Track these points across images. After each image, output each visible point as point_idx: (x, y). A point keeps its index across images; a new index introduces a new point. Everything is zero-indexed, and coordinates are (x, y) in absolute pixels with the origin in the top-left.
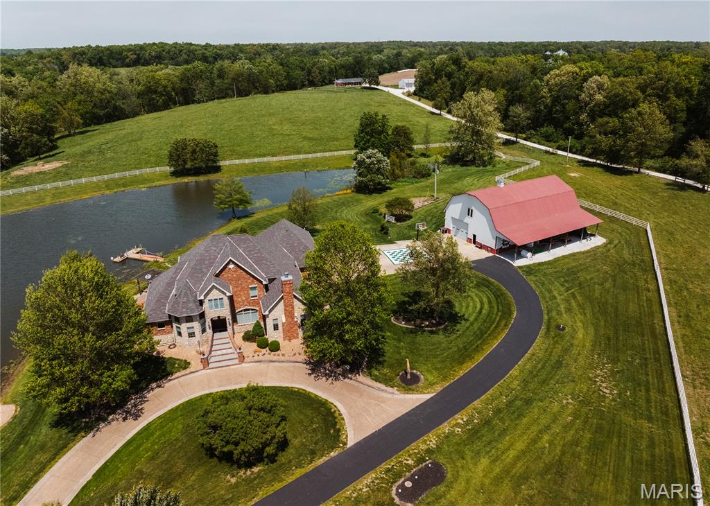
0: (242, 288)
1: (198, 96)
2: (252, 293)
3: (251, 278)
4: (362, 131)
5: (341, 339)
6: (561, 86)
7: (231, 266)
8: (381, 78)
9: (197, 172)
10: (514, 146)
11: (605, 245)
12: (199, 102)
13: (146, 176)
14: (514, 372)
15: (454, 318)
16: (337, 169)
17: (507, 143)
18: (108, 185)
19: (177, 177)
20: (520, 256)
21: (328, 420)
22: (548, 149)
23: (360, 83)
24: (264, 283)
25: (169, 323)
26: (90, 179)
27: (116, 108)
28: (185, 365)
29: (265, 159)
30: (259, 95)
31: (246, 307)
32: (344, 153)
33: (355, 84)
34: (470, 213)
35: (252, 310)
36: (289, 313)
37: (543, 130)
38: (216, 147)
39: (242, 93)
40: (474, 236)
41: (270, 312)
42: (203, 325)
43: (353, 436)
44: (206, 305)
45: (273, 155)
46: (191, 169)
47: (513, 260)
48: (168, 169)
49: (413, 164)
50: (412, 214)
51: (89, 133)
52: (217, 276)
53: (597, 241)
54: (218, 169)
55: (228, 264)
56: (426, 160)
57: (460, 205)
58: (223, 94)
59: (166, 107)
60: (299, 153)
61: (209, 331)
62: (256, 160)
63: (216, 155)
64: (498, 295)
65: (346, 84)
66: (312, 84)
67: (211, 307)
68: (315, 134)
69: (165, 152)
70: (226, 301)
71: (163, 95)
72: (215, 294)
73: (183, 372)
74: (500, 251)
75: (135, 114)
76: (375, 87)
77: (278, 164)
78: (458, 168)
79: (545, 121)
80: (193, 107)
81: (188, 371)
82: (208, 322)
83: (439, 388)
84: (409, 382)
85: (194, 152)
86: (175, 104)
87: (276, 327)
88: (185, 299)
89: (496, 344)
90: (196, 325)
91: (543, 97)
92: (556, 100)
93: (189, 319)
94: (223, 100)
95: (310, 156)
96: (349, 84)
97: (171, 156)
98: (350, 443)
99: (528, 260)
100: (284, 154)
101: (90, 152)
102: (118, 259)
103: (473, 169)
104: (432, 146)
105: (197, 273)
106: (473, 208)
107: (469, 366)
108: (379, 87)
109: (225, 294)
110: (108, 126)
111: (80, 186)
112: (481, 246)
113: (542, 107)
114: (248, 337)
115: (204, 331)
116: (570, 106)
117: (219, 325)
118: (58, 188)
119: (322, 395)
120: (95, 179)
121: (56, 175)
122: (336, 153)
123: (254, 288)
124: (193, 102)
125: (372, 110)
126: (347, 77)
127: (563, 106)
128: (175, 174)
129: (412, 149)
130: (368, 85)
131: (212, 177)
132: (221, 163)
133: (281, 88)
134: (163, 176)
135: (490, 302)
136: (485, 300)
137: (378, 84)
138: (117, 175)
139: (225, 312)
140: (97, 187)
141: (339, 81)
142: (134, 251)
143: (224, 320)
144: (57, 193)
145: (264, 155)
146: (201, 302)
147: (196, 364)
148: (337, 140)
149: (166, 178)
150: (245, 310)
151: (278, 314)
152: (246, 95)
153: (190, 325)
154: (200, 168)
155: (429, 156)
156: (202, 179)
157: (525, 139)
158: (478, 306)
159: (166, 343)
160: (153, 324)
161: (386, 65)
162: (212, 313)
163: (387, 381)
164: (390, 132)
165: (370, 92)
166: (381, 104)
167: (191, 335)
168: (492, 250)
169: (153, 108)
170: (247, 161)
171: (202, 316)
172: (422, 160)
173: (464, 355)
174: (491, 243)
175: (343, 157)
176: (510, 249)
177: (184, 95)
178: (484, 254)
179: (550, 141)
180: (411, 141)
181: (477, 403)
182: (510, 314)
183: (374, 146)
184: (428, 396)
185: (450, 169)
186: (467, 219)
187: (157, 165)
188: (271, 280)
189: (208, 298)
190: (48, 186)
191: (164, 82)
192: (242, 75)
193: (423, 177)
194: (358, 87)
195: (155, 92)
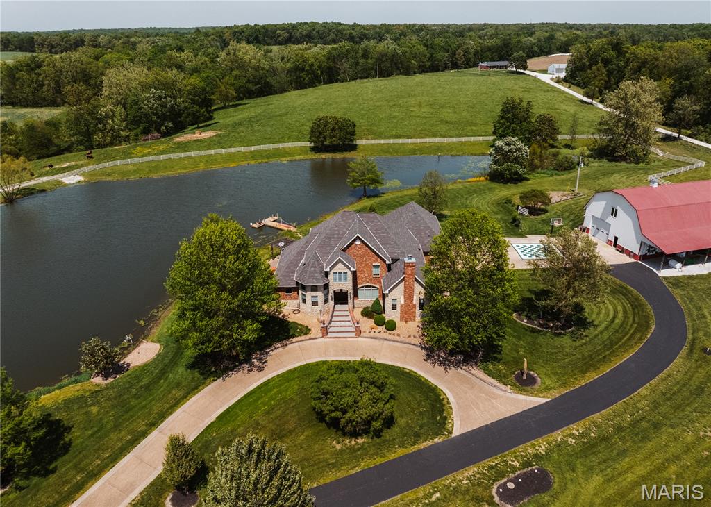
0: (366, 265)
1: (342, 75)
2: (375, 271)
3: (376, 257)
4: (502, 118)
7: (358, 243)
8: (529, 62)
9: (334, 149)
10: (676, 143)
12: (343, 81)
13: (287, 150)
14: (644, 391)
15: (583, 323)
16: (472, 154)
17: (667, 139)
18: (254, 155)
19: (316, 153)
20: (667, 266)
21: (436, 407)
23: (506, 67)
24: (387, 262)
25: (296, 289)
26: (238, 149)
27: (267, 84)
28: (307, 331)
29: (400, 141)
30: (400, 76)
31: (368, 284)
32: (481, 139)
33: (501, 67)
34: (614, 212)
35: (373, 287)
36: (409, 295)
38: (355, 126)
39: (385, 74)
40: (616, 239)
41: (390, 291)
42: (326, 295)
43: (459, 427)
44: (331, 277)
45: (409, 137)
46: (329, 146)
47: (658, 269)
49: (555, 155)
50: (549, 208)
51: (241, 107)
52: (344, 250)
54: (353, 148)
55: (355, 240)
56: (570, 151)
57: (604, 203)
58: (366, 74)
59: (311, 84)
60: (435, 136)
61: (331, 302)
62: (391, 141)
63: (353, 134)
64: (636, 306)
65: (490, 67)
66: (455, 66)
67: (335, 279)
68: (453, 118)
69: (308, 127)
70: (350, 276)
71: (311, 74)
72: (340, 268)
73: (303, 337)
74: (644, 258)
75: (283, 90)
76: (522, 71)
77: (412, 147)
78: (605, 163)
80: (335, 85)
81: (308, 336)
82: (331, 294)
83: (556, 394)
84: (524, 383)
85: (333, 129)
86: (320, 82)
87: (394, 307)
88: (313, 269)
89: (626, 357)
90: (320, 295)
93: (314, 288)
94: (365, 80)
95: (445, 140)
96: (494, 67)
97: (312, 131)
98: (455, 433)
99: (677, 271)
100: (419, 136)
101: (240, 124)
102: (256, 225)
103: (623, 165)
104: (578, 136)
105: (325, 245)
106: (618, 208)
107: (592, 377)
108: (526, 72)
109: (349, 269)
110: (258, 100)
111: (230, 155)
112: (622, 250)
114: (367, 313)
115: (326, 301)
117: (341, 298)
118: (211, 155)
119: (433, 381)
120: (243, 149)
121: (210, 144)
122: (472, 139)
123: (378, 266)
124: (337, 81)
125: (517, 95)
126: (492, 60)
128: (314, 150)
129: (555, 140)
130: (514, 69)
131: (347, 155)
132: (358, 142)
133: (423, 70)
134: (303, 151)
135: (625, 312)
136: (620, 308)
137: (525, 68)
138: (262, 147)
139: (347, 286)
140: (244, 156)
141: (484, 64)
142: (271, 219)
143: (346, 293)
144: (210, 160)
145: (400, 137)
146: (327, 274)
147: (316, 331)
148: (475, 125)
149: (306, 152)
150: (366, 287)
151: (398, 295)
152: (388, 76)
153: (314, 293)
154: (338, 145)
155: (573, 148)
156: (338, 156)
157: (691, 136)
158: (611, 314)
159: (292, 308)
160: (281, 289)
161: (536, 49)
162: (335, 285)
163: (501, 378)
164: (533, 120)
165: (515, 76)
166: (526, 90)
167: (315, 303)
168: (634, 256)
169: (300, 85)
170: (382, 141)
171: (326, 286)
172: (565, 151)
173: (588, 364)
174: (635, 248)
175: (480, 143)
176: (657, 257)
177: (329, 74)
178: (625, 259)
180: (556, 131)
181: (596, 417)
182: (648, 327)
183: (514, 134)
184: (543, 401)
185: (595, 164)
186: (610, 220)
187: (297, 140)
188: (394, 261)
189: (335, 270)
190: (203, 153)
191: (311, 61)
192: (386, 55)
193: (565, 170)
194: (504, 70)
195: (303, 70)
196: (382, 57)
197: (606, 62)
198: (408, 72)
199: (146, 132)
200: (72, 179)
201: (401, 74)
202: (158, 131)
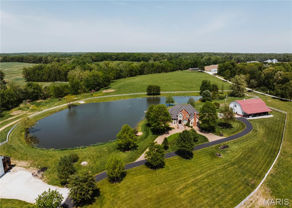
0: (185, 115)
1: (145, 72)
2: (187, 116)
3: (187, 113)
4: (203, 85)
5: (208, 124)
6: (268, 74)
7: (184, 110)
9: (154, 94)
10: (252, 92)
11: (273, 117)
12: (146, 74)
14: (244, 136)
15: (232, 127)
16: (194, 96)
17: (249, 91)
18: (131, 96)
19: (149, 95)
20: (248, 117)
21: (205, 138)
22: (262, 93)
24: (190, 114)
26: (125, 95)
27: (120, 75)
28: (174, 128)
29: (173, 92)
32: (196, 91)
34: (236, 106)
35: (186, 120)
36: (195, 120)
37: (262, 88)
38: (160, 88)
39: (159, 72)
40: (237, 112)
43: (210, 141)
44: (178, 117)
45: (174, 91)
46: (152, 94)
48: (146, 93)
49: (218, 96)
50: (219, 107)
52: (181, 111)
53: (271, 116)
54: (159, 94)
56: (222, 95)
57: (233, 104)
58: (153, 72)
59: (135, 75)
60: (182, 91)
61: (178, 123)
62: (170, 92)
63: (160, 90)
64: (242, 124)
65: (192, 70)
66: (180, 69)
68: (186, 86)
69: (146, 88)
70: (182, 117)
71: (135, 72)
74: (243, 116)
76: (203, 71)
77: (176, 94)
78: (232, 98)
79: (263, 85)
80: (144, 76)
82: (178, 121)
83: (228, 137)
84: (221, 135)
85: (154, 89)
87: (192, 123)
89: (241, 132)
90: (176, 121)
91: (262, 77)
92: (266, 78)
93: (175, 120)
94: (153, 74)
95: (186, 92)
96: (194, 70)
97: (148, 89)
99: (251, 118)
100: (177, 91)
101: (120, 87)
102: (145, 112)
103: (238, 98)
104: (224, 91)
105: (176, 111)
108: (204, 71)
109: (182, 115)
112: (238, 115)
113: (262, 80)
114: (185, 125)
116: (271, 80)
119: (204, 135)
120: (127, 94)
121: (116, 93)
122: (194, 92)
124: (143, 74)
125: (204, 79)
127: (269, 80)
128: (148, 94)
129: (218, 92)
130: (200, 71)
131: (158, 96)
132: (160, 93)
133: (171, 71)
135: (240, 125)
136: (239, 125)
137: (204, 70)
139: (182, 119)
140: (128, 97)
141: (190, 69)
143: (181, 121)
144: (119, 97)
145: (172, 91)
147: (176, 128)
148: (193, 88)
149: (146, 95)
151: (192, 120)
152: (161, 73)
153: (175, 121)
154: (155, 93)
155: (223, 94)
156: (156, 96)
157: (255, 90)
158: (237, 126)
161: (206, 63)
162: (179, 119)
163: (217, 135)
164: (211, 86)
165: (201, 73)
166: (206, 77)
167: (175, 123)
168: (241, 116)
169: (131, 75)
170: (167, 92)
171: (177, 119)
172: (221, 95)
173: (233, 133)
174: (241, 114)
175: (196, 93)
176: (246, 115)
177: (141, 72)
178: (239, 117)
179: (264, 91)
180: (218, 89)
181: (236, 139)
182: (245, 127)
183: (206, 89)
184: (225, 137)
185: (230, 98)
186: (235, 108)
188: (191, 114)
189: (179, 115)
190: (115, 95)
191: (135, 68)
192: (159, 67)
193: (222, 99)
194: (197, 71)
195: (132, 71)
196: (158, 67)
197: (230, 69)
198: (167, 71)
199: (91, 90)
200: (82, 102)
201: (164, 72)
202: (94, 90)
